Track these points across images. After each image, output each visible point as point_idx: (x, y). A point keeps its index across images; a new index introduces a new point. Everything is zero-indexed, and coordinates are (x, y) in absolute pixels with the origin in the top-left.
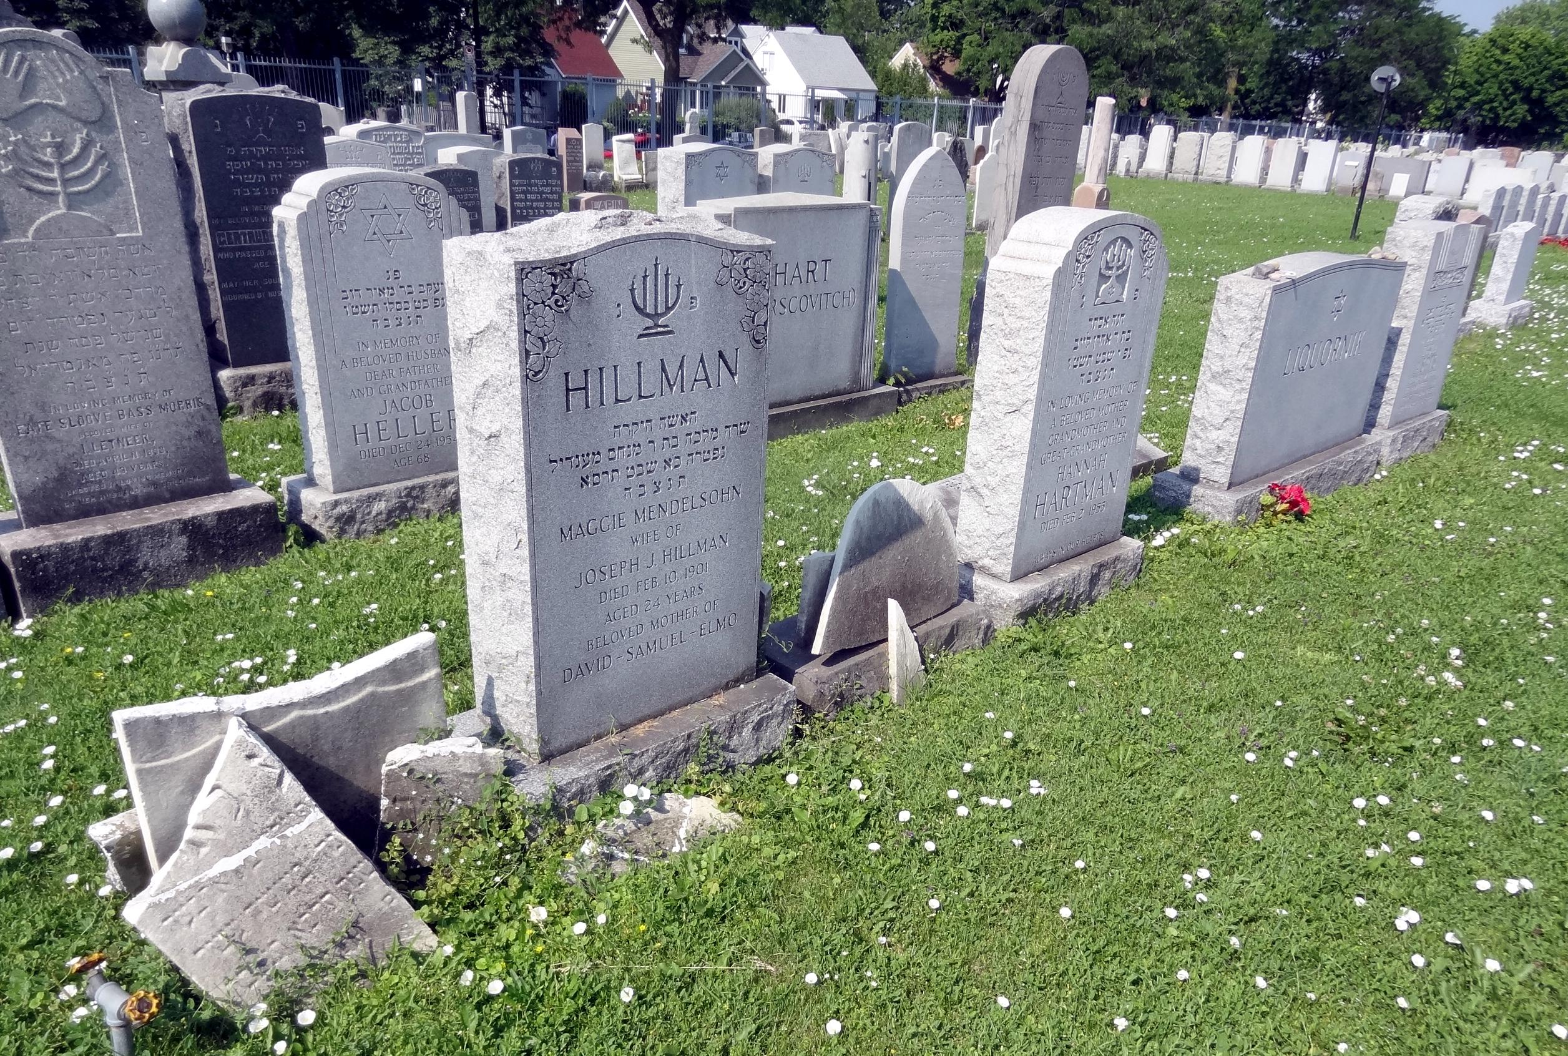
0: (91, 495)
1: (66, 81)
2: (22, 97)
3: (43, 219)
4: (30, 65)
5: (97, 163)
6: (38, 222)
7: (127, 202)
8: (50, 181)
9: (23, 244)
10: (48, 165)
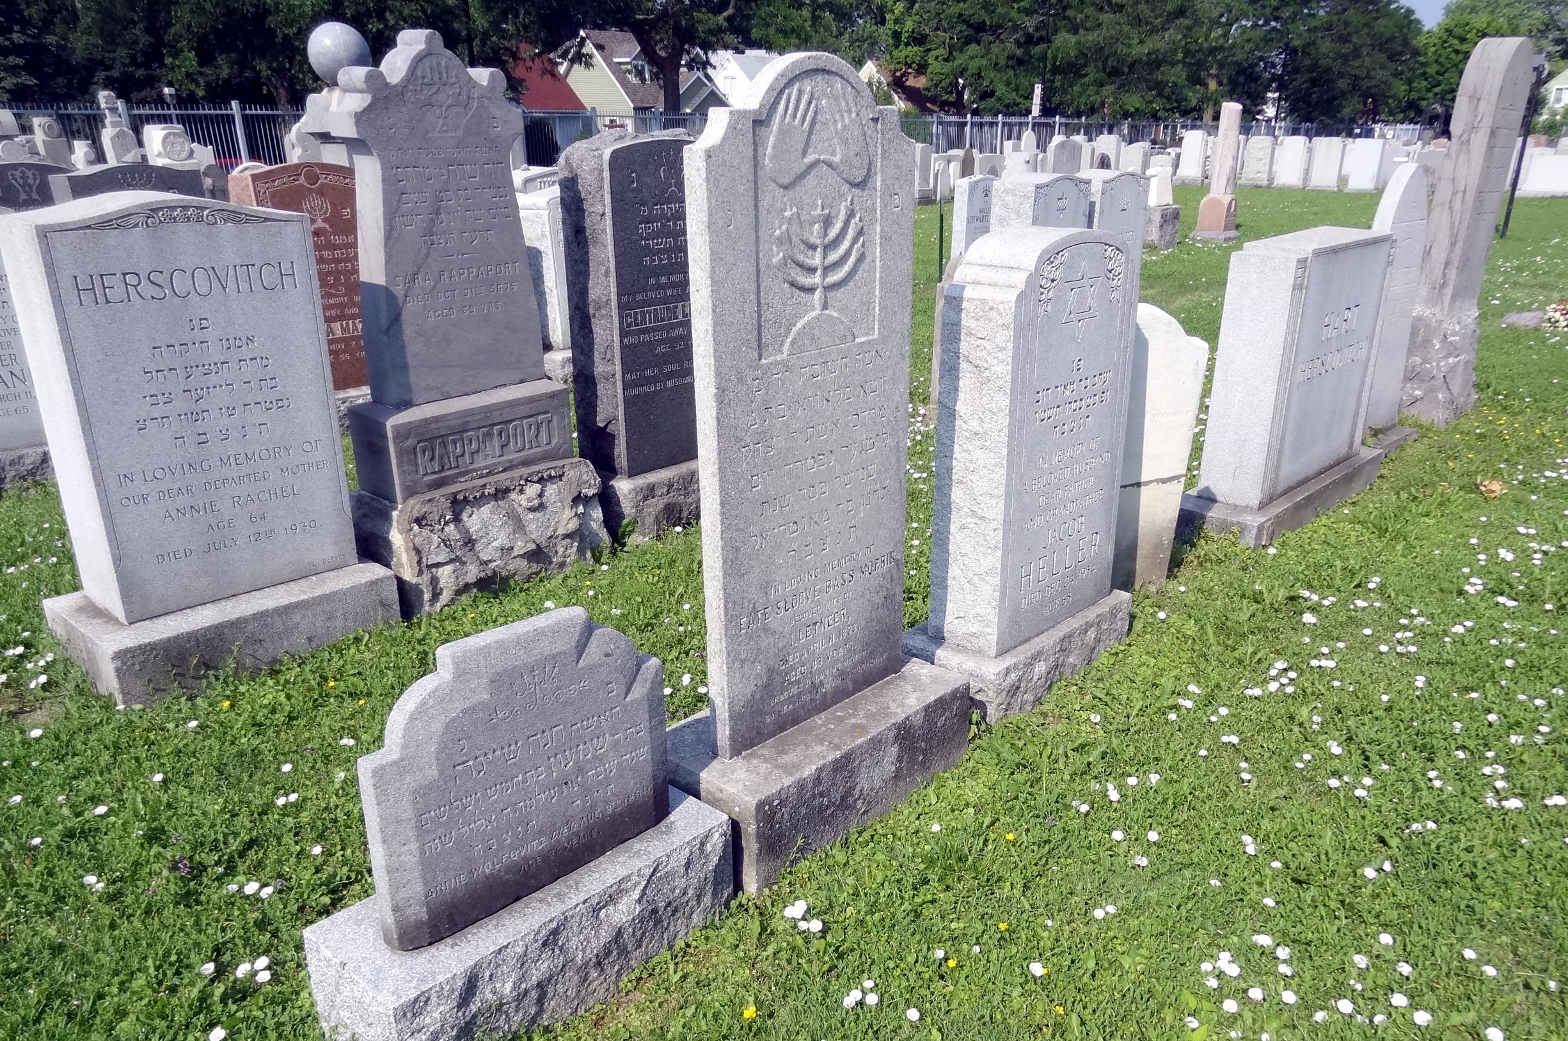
0: (789, 700)
1: (845, 127)
2: (804, 154)
3: (799, 325)
4: (817, 106)
5: (855, 240)
6: (795, 330)
7: (871, 293)
8: (812, 270)
9: (777, 363)
10: (813, 248)
